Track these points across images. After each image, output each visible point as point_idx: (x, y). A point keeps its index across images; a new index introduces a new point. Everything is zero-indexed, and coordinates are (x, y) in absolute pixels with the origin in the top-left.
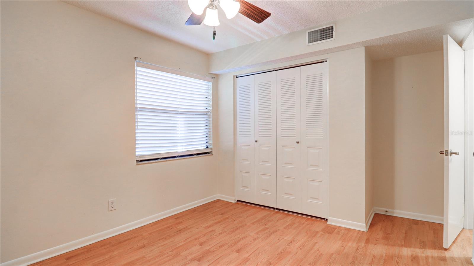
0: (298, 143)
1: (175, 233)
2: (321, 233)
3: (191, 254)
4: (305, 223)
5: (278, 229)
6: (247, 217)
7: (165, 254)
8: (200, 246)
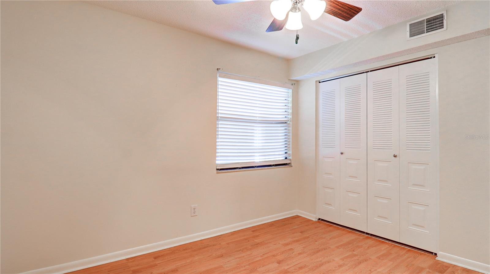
0: (395, 156)
1: (252, 246)
2: (428, 270)
3: (268, 271)
4: (405, 255)
5: (369, 258)
6: (331, 239)
7: (242, 267)
8: (278, 264)
